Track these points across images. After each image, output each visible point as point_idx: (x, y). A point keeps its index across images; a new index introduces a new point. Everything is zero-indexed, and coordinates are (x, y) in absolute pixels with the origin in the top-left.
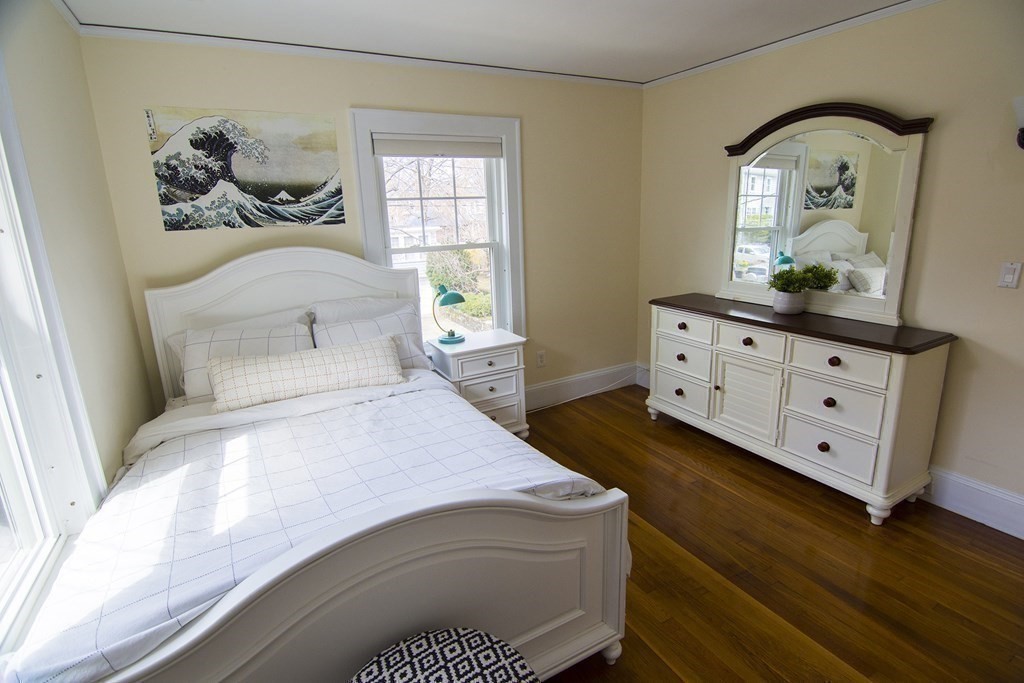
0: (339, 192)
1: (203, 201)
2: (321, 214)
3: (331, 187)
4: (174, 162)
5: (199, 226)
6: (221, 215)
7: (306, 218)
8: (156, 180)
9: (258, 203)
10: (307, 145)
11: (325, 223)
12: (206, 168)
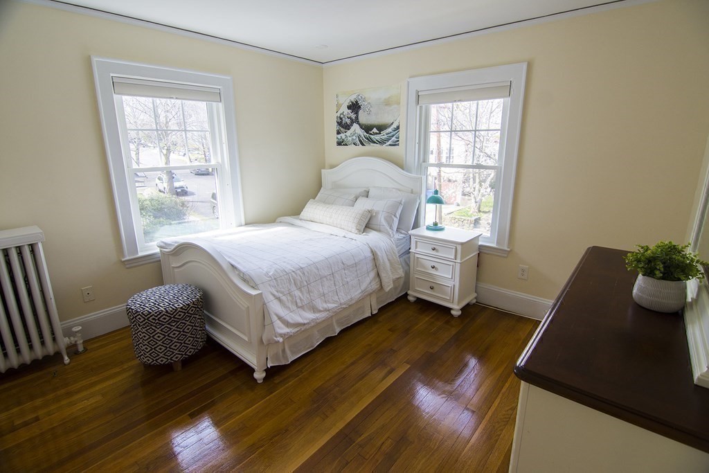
0: (398, 128)
1: (349, 133)
2: (388, 140)
3: (394, 126)
4: (342, 116)
5: (346, 145)
6: (353, 139)
7: (382, 142)
8: (336, 124)
9: (365, 134)
10: (388, 103)
11: (390, 145)
12: (350, 118)
